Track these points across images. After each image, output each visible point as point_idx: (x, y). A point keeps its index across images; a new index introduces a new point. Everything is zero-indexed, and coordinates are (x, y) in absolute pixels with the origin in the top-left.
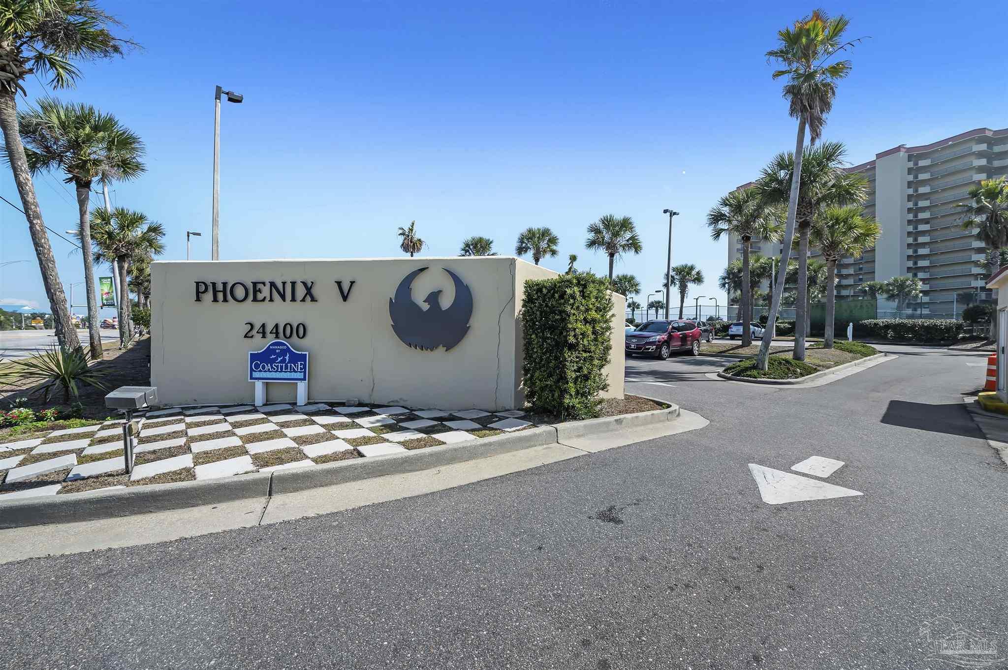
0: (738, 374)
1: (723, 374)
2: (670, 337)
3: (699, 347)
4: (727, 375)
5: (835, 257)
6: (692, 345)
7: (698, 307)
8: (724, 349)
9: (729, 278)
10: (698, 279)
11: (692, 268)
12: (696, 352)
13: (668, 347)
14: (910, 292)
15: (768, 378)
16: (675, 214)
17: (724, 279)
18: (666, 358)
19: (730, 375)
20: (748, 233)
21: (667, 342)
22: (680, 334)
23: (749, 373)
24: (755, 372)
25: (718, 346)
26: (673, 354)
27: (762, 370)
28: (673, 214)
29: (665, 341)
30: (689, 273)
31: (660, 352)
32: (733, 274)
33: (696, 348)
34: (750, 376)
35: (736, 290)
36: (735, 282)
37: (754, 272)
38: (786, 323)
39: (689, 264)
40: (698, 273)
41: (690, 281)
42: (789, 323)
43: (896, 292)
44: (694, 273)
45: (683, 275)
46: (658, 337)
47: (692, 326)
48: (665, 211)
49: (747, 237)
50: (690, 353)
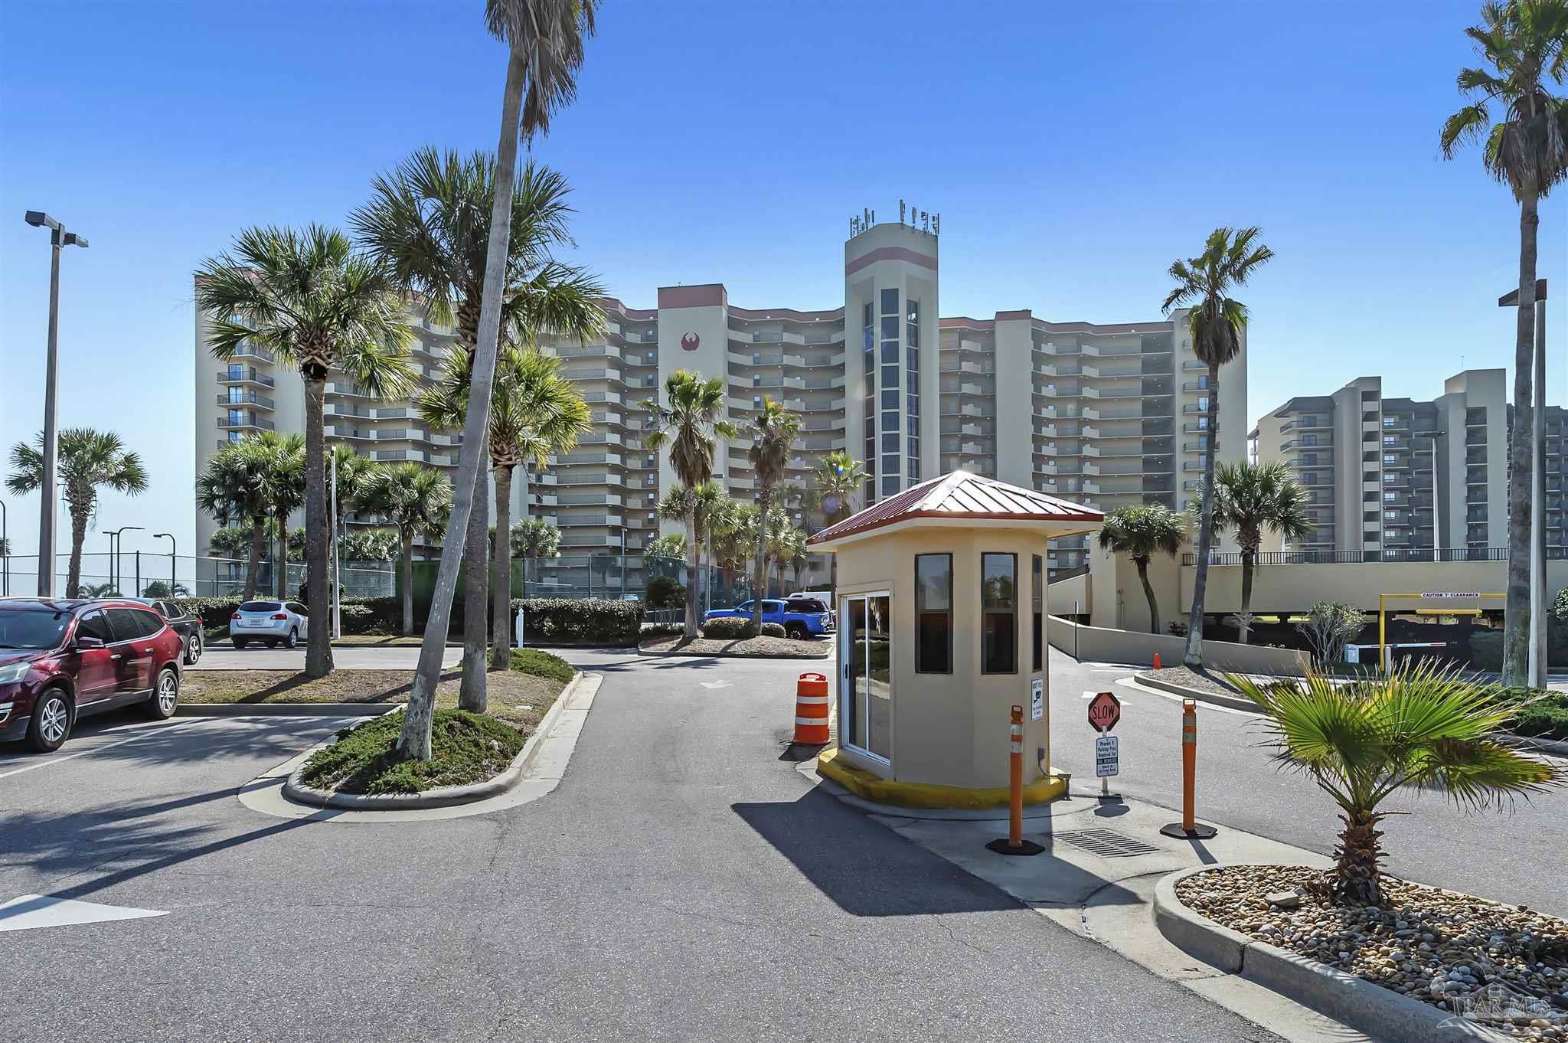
0: (358, 784)
1: (307, 789)
2: (73, 662)
3: (175, 688)
4: (321, 792)
5: (510, 459)
6: (154, 682)
7: (115, 557)
8: (256, 688)
9: (223, 485)
10: (130, 477)
11: (109, 443)
12: (166, 706)
13: (68, 703)
14: (545, 547)
15: (443, 783)
16: (71, 239)
17: (208, 483)
18: (60, 742)
19: (331, 793)
20: (320, 356)
21: (61, 685)
22: (114, 650)
23: (390, 777)
24: (402, 772)
25: (232, 677)
26: (84, 724)
27: (420, 759)
28: (62, 238)
29: (54, 682)
30: (100, 456)
31: (34, 725)
32: (236, 474)
33: (165, 692)
34: (396, 787)
35: (242, 519)
36: (238, 497)
37: (287, 476)
38: (360, 603)
39: (102, 430)
40: (129, 460)
41: (104, 478)
42: (367, 604)
43: (525, 547)
44: (116, 456)
45: (79, 459)
46: (23, 668)
47: (148, 622)
48: (35, 219)
49: (318, 367)
50: (148, 710)
